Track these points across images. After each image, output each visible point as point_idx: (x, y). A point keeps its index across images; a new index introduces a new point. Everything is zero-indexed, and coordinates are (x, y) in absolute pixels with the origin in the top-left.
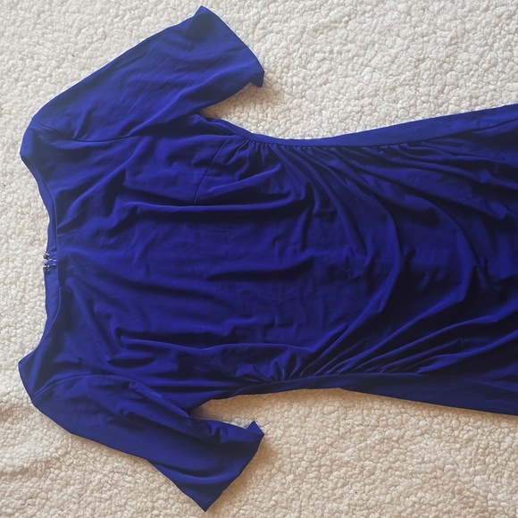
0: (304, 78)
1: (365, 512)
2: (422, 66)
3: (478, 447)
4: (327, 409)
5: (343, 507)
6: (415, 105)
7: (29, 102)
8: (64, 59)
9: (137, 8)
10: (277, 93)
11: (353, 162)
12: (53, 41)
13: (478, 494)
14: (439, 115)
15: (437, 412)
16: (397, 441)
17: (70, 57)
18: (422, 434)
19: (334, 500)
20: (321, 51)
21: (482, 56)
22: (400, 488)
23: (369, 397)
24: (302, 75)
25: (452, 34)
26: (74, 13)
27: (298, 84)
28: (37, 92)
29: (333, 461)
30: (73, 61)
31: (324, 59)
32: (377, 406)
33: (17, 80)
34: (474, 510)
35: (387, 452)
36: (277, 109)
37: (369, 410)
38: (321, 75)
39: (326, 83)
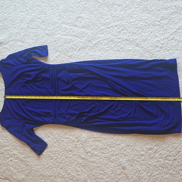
1: (58, 136)
3: (84, 140)
7: (52, 15)
12: (64, 6)
20: (109, 45)
24: (102, 47)
26: (71, 3)
27: (101, 48)
28: (54, 14)
30: (65, 13)
31: (109, 47)
33: (53, 9)
34: (76, 150)
38: (106, 49)
39: (105, 52)
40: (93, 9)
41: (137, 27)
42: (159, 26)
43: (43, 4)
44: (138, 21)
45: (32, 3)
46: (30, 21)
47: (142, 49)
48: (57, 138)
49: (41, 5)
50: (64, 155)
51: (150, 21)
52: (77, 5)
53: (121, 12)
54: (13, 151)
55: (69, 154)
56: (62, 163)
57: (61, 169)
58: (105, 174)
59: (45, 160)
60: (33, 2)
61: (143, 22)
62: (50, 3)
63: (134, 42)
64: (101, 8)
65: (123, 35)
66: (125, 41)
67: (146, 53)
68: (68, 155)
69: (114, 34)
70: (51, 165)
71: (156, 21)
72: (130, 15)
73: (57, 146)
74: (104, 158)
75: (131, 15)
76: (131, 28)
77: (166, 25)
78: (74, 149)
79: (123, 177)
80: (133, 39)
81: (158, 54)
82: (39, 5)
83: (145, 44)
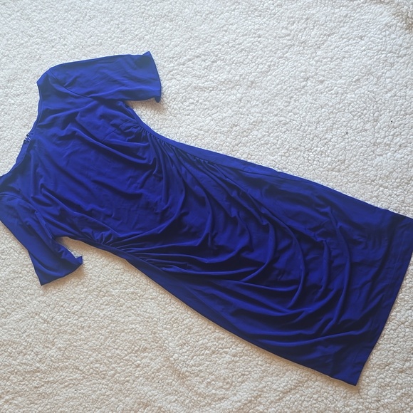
0: (179, 108)
1: (110, 321)
2: (234, 128)
3: (173, 317)
4: (116, 267)
5: (102, 315)
6: (222, 145)
7: (53, 60)
8: (78, 47)
9: (121, 38)
10: (164, 109)
11: (180, 158)
12: (77, 36)
13: (161, 338)
14: (230, 155)
15: (163, 292)
16: (139, 297)
17: (81, 47)
18: (152, 299)
19: (99, 310)
20: (193, 99)
21: (263, 136)
22: (130, 319)
23: (137, 270)
25: (255, 119)
26: (92, 27)
27: (176, 109)
28: (59, 57)
29: (107, 292)
30: (81, 49)
31: (193, 103)
32: (138, 276)
33: (53, 47)
34: (157, 345)
35: (133, 299)
36: (161, 116)
37: (134, 276)
38: (188, 110)
39: (188, 115)
40: (142, 30)
41: (242, 50)
42: (288, 38)
43: (29, 39)
44: (243, 36)
45: (5, 42)
46: (9, 81)
47: (266, 91)
48: (109, 328)
49: (26, 42)
50: (130, 363)
51: (268, 31)
52: (104, 29)
53: (202, 27)
54: (9, 377)
55: (142, 358)
56: (128, 381)
57: (127, 396)
58: (228, 386)
59: (88, 384)
60: (8, 40)
61: (252, 37)
62: (46, 36)
63: (245, 81)
64: (157, 25)
65: (218, 71)
66: (224, 82)
67: (277, 98)
68: (140, 361)
69: (198, 73)
70: (104, 391)
71: (280, 29)
72: (222, 27)
73: (111, 345)
74: (222, 348)
75: (225, 28)
76: (230, 54)
77: (303, 32)
78: (152, 344)
79: (269, 383)
80: (241, 75)
81: (302, 95)
82: (22, 44)
83: (269, 80)
